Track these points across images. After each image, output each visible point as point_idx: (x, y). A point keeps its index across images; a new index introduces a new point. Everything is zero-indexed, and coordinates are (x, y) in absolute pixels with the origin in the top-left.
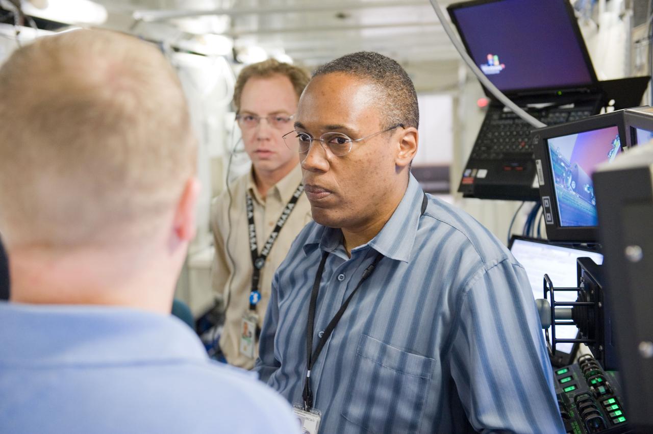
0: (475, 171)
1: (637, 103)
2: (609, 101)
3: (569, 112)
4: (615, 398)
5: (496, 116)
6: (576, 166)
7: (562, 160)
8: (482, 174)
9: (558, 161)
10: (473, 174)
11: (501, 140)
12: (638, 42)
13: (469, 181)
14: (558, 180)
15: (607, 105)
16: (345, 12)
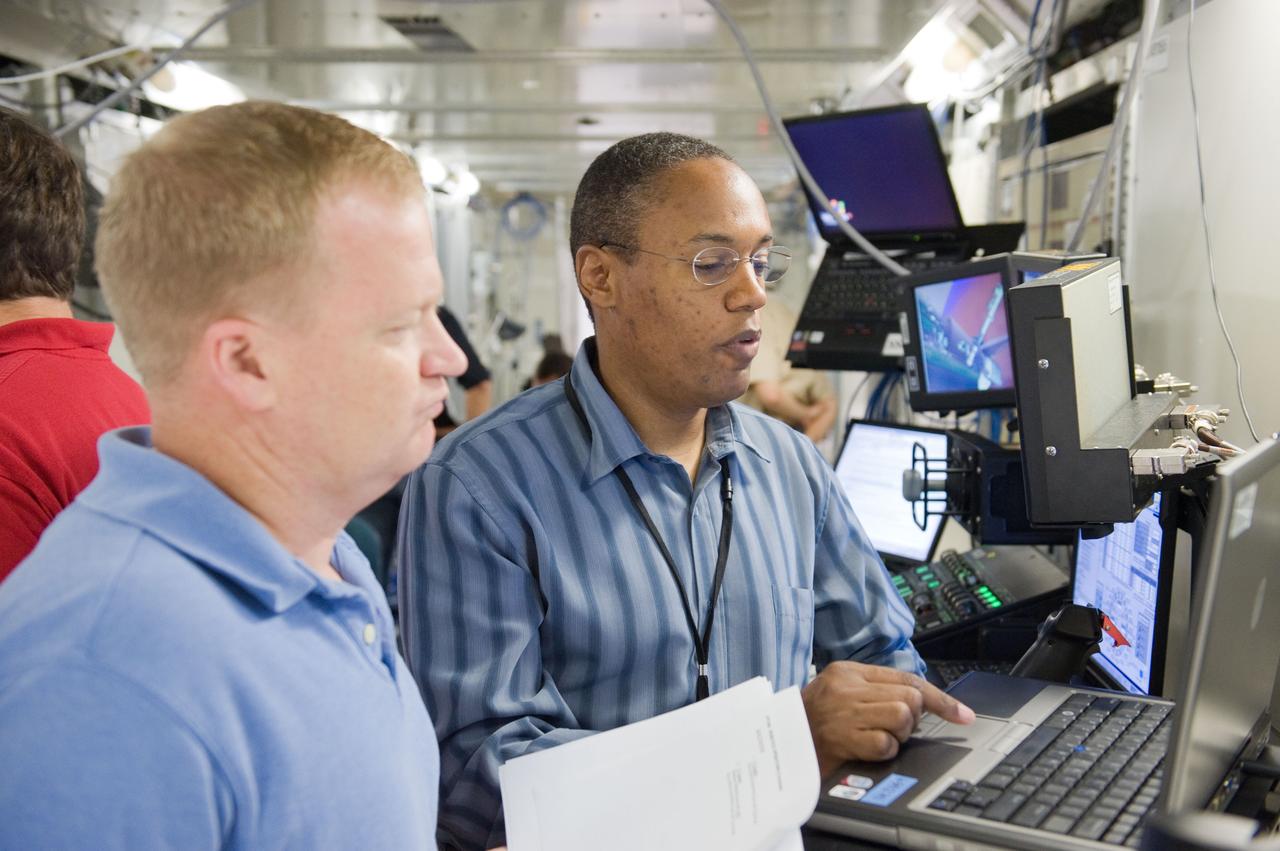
0: (807, 334)
1: (1013, 246)
2: (976, 249)
3: (928, 262)
4: (988, 587)
5: (834, 264)
6: (949, 321)
7: (931, 313)
8: (817, 337)
9: (927, 314)
10: (806, 337)
11: (842, 295)
12: (1007, 179)
13: (800, 347)
14: (927, 336)
15: (974, 255)
16: (593, 116)
